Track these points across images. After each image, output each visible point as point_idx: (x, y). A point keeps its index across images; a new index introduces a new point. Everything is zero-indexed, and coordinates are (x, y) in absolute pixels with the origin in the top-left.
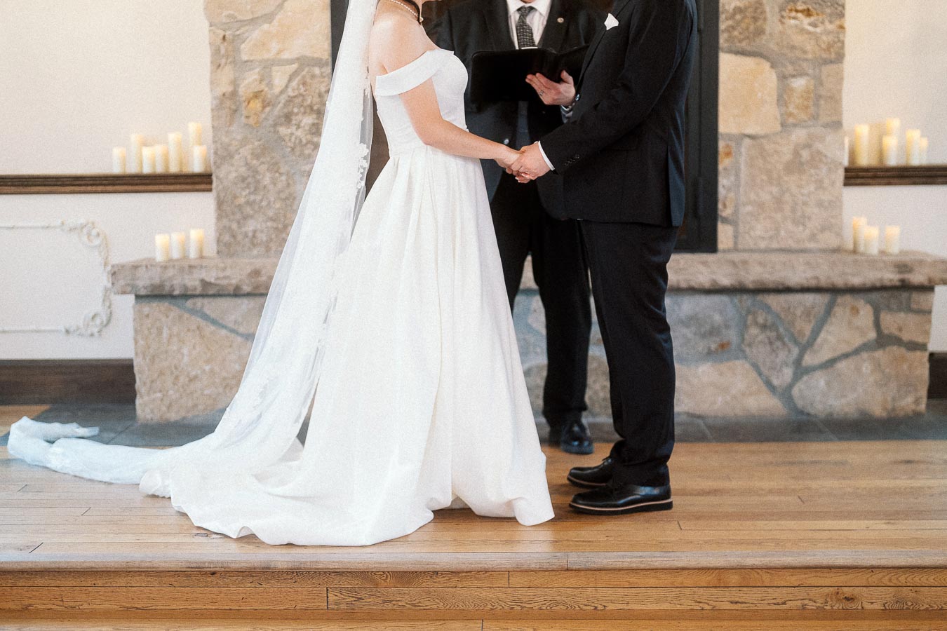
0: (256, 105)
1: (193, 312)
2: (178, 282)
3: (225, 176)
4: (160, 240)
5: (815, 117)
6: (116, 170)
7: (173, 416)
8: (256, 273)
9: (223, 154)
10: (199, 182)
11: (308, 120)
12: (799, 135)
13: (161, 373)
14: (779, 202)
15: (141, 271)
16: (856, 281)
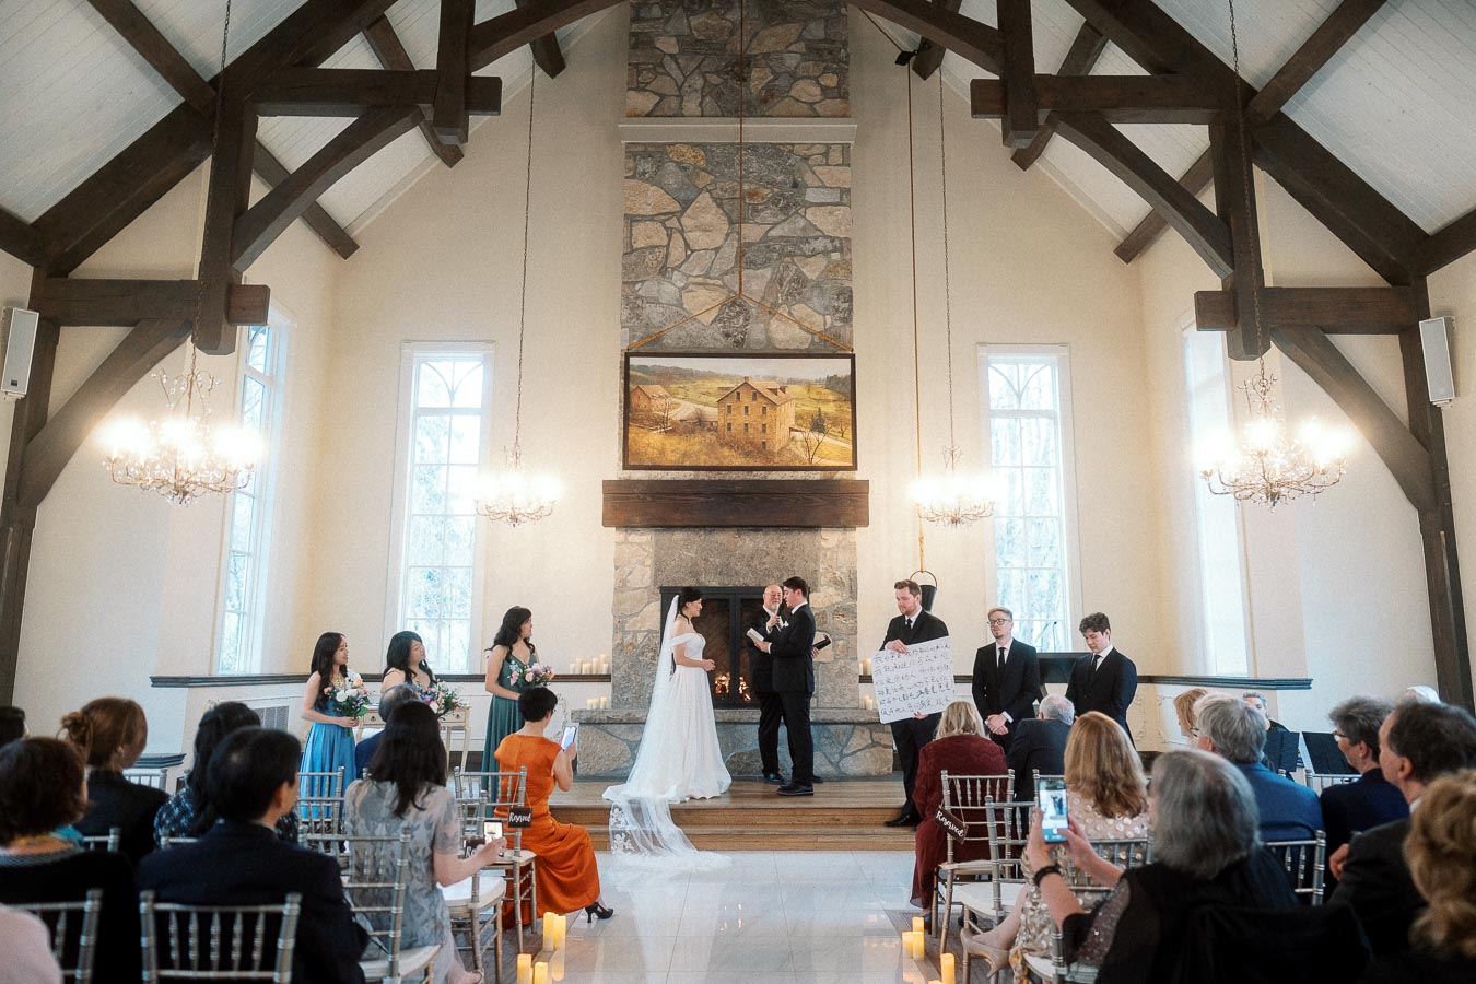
0: (630, 648)
1: (603, 730)
2: (597, 718)
3: (617, 675)
4: (589, 701)
5: (847, 656)
6: (571, 673)
7: (592, 773)
8: (629, 714)
9: (617, 668)
10: (606, 678)
11: (651, 654)
12: (841, 662)
13: (588, 755)
14: (834, 688)
15: (583, 714)
16: (862, 720)
